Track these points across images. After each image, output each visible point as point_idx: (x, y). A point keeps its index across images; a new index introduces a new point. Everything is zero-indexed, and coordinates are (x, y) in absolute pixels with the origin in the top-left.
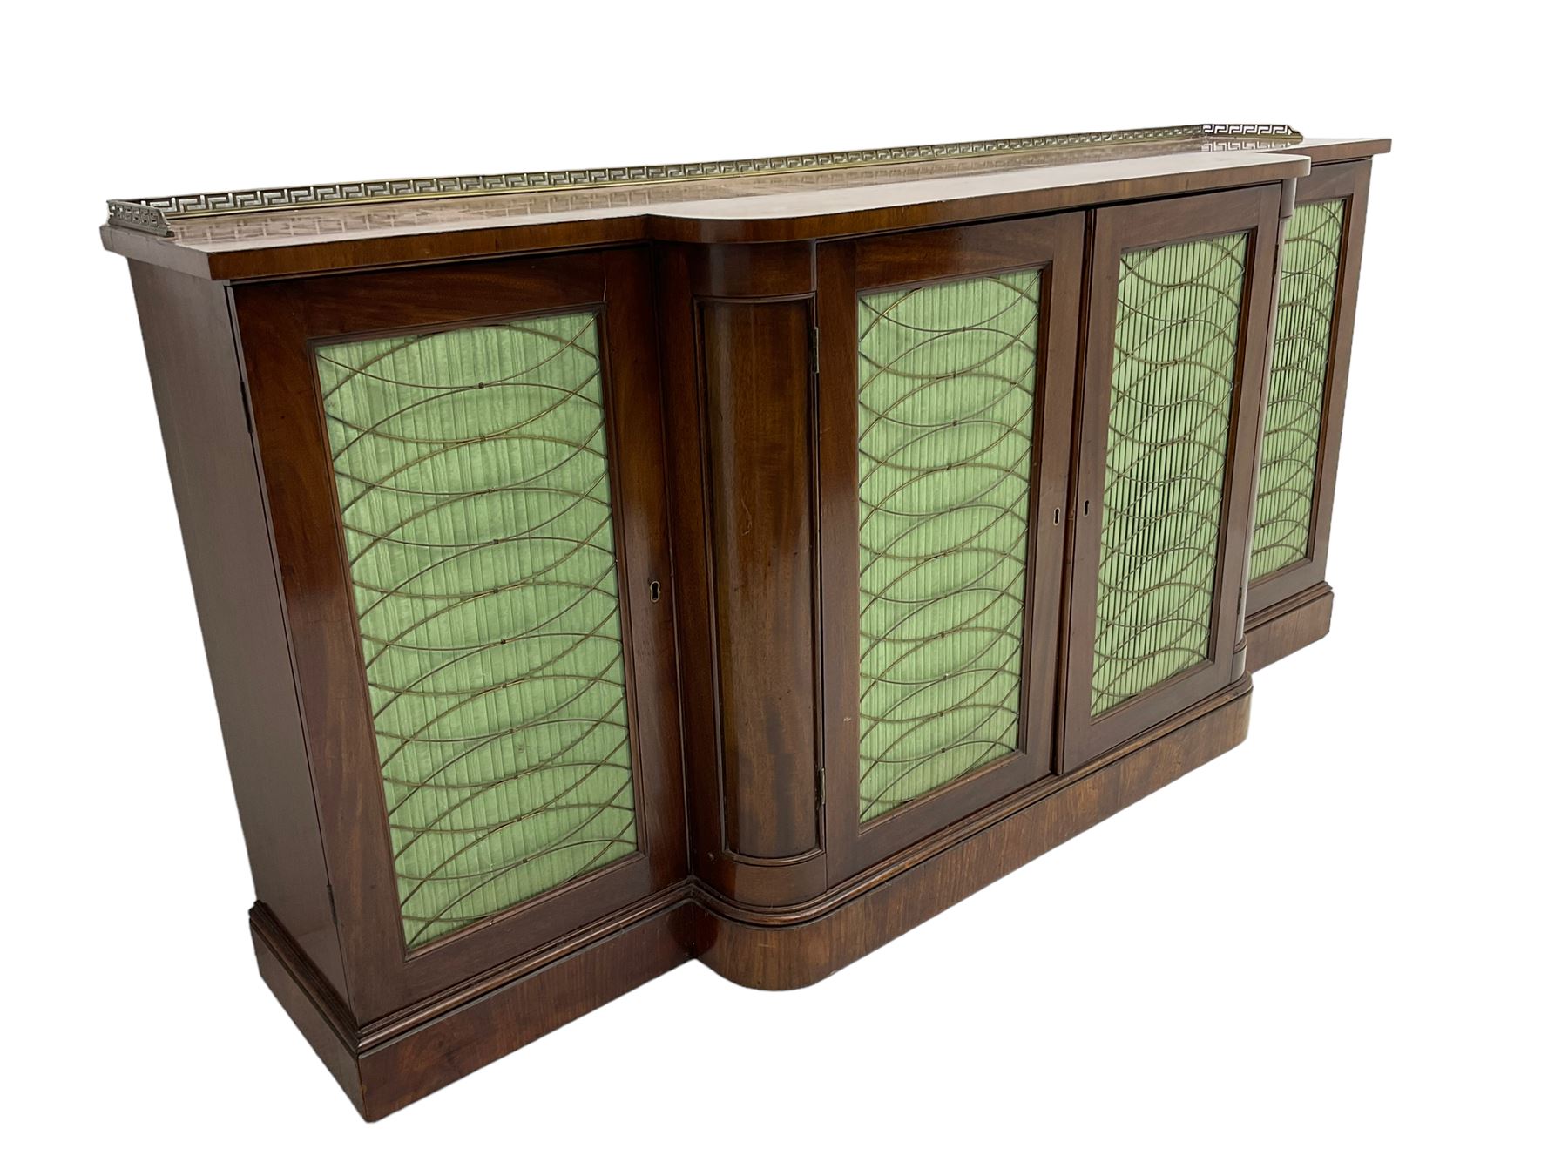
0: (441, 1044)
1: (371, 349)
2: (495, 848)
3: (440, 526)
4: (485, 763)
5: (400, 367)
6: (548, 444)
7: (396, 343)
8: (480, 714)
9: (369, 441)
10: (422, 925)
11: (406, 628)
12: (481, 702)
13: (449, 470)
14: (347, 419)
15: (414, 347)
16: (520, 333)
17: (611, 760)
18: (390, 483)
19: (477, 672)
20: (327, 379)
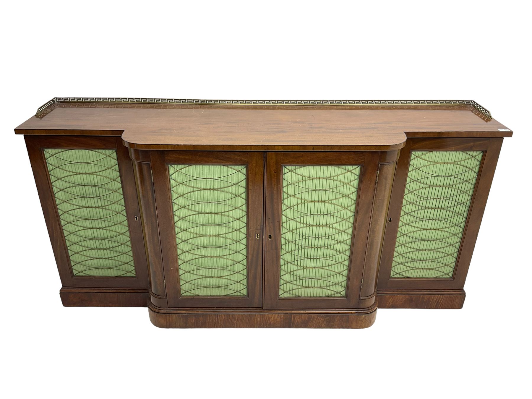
0: (79, 298)
1: (57, 151)
2: (95, 262)
3: (77, 190)
4: (91, 244)
5: (64, 155)
6: (104, 178)
7: (63, 150)
8: (89, 233)
9: (58, 169)
10: (78, 272)
11: (69, 210)
12: (89, 230)
13: (78, 179)
14: (52, 164)
15: (67, 151)
16: (94, 152)
17: (127, 253)
18: (63, 179)
19: (88, 224)
20: (47, 155)
